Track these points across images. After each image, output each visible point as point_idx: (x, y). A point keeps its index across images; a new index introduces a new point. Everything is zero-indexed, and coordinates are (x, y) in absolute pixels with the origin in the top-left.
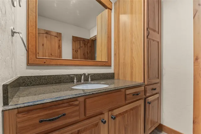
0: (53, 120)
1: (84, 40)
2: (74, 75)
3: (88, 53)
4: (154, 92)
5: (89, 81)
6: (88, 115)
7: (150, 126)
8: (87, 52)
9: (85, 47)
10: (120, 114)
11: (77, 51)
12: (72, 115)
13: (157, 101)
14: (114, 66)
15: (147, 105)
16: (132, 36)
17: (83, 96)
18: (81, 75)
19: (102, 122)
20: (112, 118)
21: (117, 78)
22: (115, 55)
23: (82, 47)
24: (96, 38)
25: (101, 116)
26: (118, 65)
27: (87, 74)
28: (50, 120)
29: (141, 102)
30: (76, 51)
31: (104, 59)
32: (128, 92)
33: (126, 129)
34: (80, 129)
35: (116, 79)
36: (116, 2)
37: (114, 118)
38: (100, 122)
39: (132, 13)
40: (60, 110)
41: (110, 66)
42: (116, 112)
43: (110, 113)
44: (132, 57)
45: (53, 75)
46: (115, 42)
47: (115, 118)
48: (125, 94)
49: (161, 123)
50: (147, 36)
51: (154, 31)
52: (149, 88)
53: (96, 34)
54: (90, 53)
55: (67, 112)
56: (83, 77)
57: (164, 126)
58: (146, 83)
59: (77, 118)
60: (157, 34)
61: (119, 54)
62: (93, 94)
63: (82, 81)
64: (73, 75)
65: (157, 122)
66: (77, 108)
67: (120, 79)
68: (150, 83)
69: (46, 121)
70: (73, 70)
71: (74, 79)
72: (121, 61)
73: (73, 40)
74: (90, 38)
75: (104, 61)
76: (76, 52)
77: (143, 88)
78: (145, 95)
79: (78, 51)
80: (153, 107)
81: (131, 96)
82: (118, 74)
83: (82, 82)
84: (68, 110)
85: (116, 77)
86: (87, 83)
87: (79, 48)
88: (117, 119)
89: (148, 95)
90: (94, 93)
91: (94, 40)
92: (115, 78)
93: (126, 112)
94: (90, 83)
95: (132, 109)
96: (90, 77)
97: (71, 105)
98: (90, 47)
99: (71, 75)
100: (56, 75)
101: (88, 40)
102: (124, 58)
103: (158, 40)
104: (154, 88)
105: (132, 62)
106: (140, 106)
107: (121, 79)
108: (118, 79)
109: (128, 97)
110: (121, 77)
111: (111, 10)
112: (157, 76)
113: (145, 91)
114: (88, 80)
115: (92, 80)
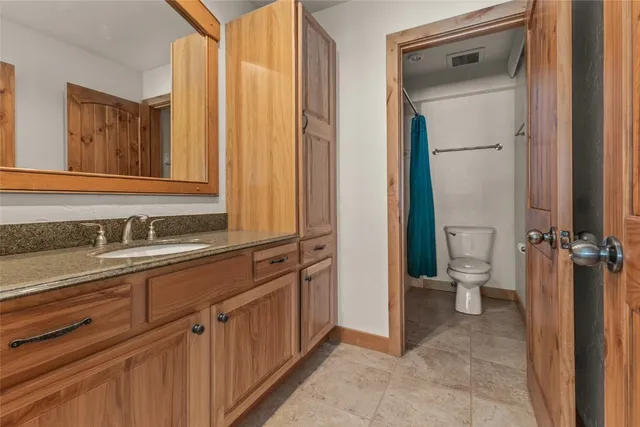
0: (54, 336)
1: (119, 105)
2: (97, 222)
3: (134, 150)
4: (321, 254)
5: (151, 237)
6: (154, 319)
7: (311, 334)
8: (132, 148)
9: (124, 127)
10: (241, 309)
11: (88, 141)
12: (111, 320)
13: (327, 274)
14: (227, 195)
15: (305, 283)
16: (271, 122)
17: (143, 270)
18: (122, 223)
19: (194, 331)
20: (220, 320)
21: (234, 228)
22: (229, 164)
23: (110, 127)
24: (169, 102)
25: (192, 318)
26: (236, 193)
27: (145, 218)
28: (46, 337)
29: (292, 278)
30: (86, 140)
31: (198, 174)
32: (259, 256)
33: (254, 345)
34: (133, 354)
35: (232, 230)
36: (231, 23)
37: (224, 319)
38: (189, 332)
39: (270, 65)
40: (76, 312)
41: (216, 195)
42: (231, 305)
43: (214, 308)
44: (272, 176)
45: (12, 226)
46: (229, 131)
47: (227, 319)
48: (253, 262)
49: (339, 324)
50: (304, 129)
51: (320, 117)
52: (309, 245)
53: (170, 91)
54: (143, 149)
55: (94, 315)
56: (128, 227)
57: (344, 329)
58: (302, 235)
59: (126, 328)
60: (326, 124)
61: (239, 162)
62: (169, 264)
63: (125, 238)
64: (90, 222)
65: (329, 322)
66: (126, 301)
67: (242, 229)
68: (309, 234)
69: (31, 341)
70: (93, 206)
71: (99, 234)
72: (247, 182)
73: (70, 97)
74: (144, 101)
75: (197, 180)
76: (87, 145)
77: (293, 247)
78: (300, 262)
79: (91, 140)
80: (318, 288)
81: (266, 265)
82: (239, 217)
83: (126, 242)
84: (98, 310)
85: (231, 224)
86: (143, 245)
87: (96, 128)
88: (233, 322)
89: (306, 261)
90: (172, 261)
91: (159, 110)
92: (230, 227)
93: (255, 303)
94: (153, 244)
95: (268, 297)
96: (151, 227)
97: (108, 296)
98: (144, 129)
99: (85, 222)
100: (22, 225)
101: (137, 104)
102: (253, 175)
103: (329, 138)
104: (322, 245)
105: (271, 186)
106: (288, 287)
107: (245, 228)
108: (239, 229)
109: (259, 267)
110: (244, 224)
111: (217, 41)
112: (327, 218)
113: (300, 253)
114: (147, 236)
115: (158, 235)
